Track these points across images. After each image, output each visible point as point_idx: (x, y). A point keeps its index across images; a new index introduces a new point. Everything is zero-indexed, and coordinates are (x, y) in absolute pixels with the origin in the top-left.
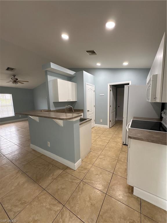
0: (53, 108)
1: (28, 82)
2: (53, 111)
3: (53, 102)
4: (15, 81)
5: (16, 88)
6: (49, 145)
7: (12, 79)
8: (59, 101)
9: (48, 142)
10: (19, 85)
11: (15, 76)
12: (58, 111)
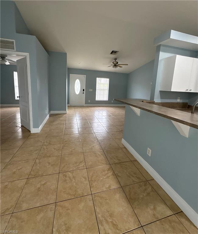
0: (157, 99)
1: (127, 65)
2: (157, 104)
3: (160, 91)
4: (115, 65)
5: (115, 73)
6: (149, 153)
7: (113, 62)
8: (172, 91)
9: (148, 149)
10: (118, 69)
11: (116, 59)
12: (163, 105)
